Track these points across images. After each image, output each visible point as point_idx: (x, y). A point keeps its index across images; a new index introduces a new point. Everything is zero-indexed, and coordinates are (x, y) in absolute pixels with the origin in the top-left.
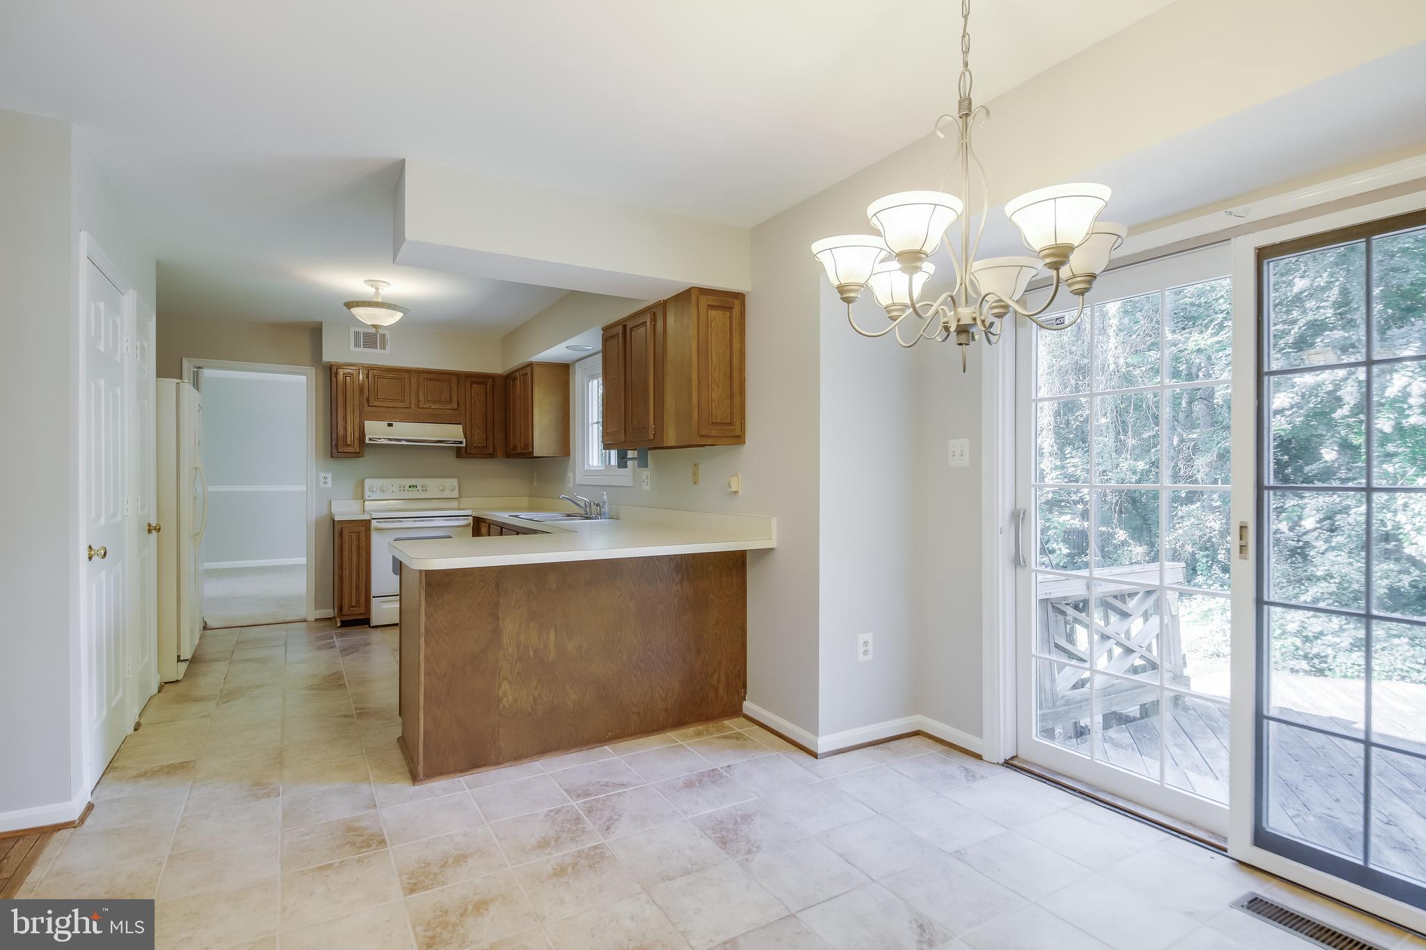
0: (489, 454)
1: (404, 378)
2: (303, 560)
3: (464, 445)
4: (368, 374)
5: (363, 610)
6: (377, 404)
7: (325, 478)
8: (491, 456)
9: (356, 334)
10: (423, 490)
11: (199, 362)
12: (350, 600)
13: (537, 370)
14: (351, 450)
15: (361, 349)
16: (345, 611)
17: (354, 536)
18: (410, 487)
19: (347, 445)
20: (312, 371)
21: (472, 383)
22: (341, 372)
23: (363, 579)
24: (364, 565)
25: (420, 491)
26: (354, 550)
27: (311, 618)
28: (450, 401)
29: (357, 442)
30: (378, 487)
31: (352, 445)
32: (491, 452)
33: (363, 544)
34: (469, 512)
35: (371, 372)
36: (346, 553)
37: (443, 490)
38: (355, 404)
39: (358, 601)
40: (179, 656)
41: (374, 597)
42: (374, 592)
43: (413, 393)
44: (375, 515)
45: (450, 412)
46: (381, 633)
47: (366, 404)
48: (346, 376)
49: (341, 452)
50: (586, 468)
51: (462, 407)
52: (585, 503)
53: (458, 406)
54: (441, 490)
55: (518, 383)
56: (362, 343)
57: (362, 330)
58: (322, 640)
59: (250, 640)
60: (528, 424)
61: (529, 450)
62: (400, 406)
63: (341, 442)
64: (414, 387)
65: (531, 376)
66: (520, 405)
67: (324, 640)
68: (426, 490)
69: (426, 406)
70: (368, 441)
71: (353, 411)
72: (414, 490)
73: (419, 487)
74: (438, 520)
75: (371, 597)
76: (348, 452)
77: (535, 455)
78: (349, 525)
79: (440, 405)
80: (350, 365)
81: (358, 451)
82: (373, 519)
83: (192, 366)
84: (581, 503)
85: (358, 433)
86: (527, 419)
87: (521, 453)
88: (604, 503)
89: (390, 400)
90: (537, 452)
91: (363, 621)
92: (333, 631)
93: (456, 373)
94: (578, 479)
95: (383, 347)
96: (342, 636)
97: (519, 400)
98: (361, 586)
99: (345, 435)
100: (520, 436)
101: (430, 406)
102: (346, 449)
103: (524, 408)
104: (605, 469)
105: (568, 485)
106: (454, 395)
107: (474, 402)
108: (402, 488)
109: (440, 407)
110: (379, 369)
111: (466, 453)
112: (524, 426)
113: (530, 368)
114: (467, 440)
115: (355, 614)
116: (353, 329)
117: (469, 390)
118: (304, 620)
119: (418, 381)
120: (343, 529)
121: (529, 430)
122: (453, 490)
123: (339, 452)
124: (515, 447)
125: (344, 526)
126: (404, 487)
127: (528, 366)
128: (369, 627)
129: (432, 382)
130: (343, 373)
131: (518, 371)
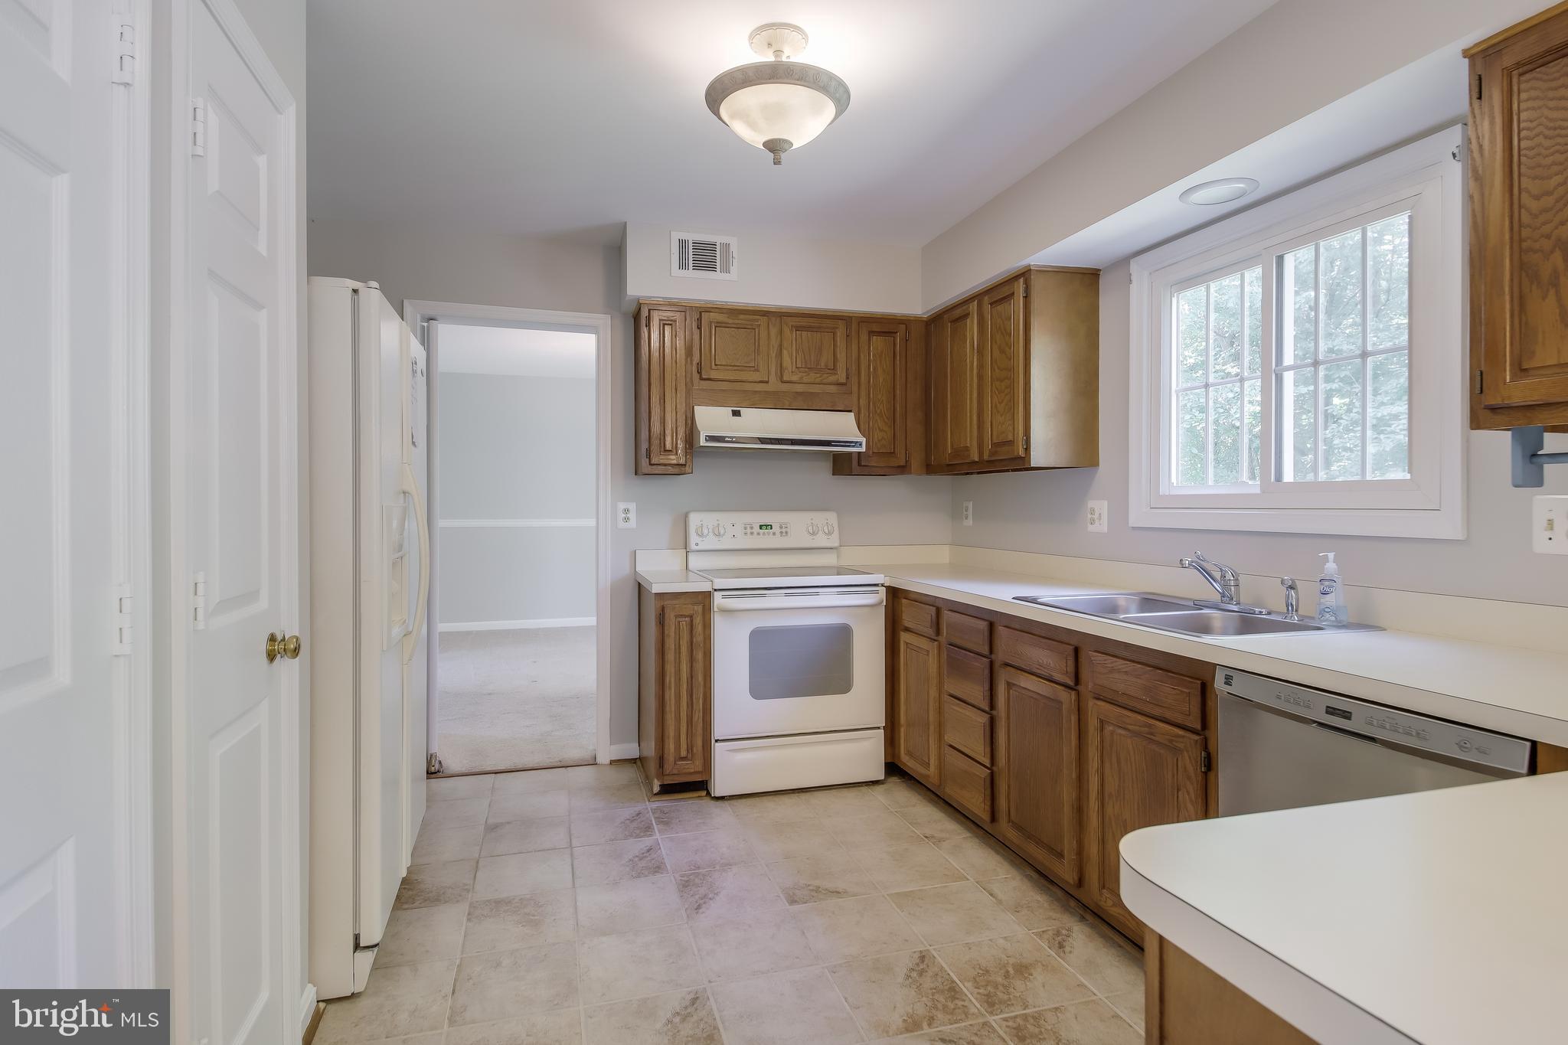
0: (899, 467)
1: (759, 326)
3: (863, 449)
4: (700, 320)
5: (698, 765)
6: (714, 375)
7: (626, 511)
8: (903, 469)
9: (683, 244)
10: (781, 532)
11: (431, 307)
12: (678, 747)
13: (1037, 283)
14: (673, 459)
15: (691, 273)
16: (668, 767)
17: (684, 623)
18: (761, 527)
19: (665, 451)
20: (604, 320)
21: (871, 333)
22: (656, 317)
23: (699, 705)
24: (700, 678)
25: (778, 533)
26: (684, 650)
27: (604, 758)
28: (834, 370)
29: (681, 445)
30: (711, 527)
31: (673, 451)
32: (902, 463)
33: (699, 638)
34: (878, 578)
35: (705, 317)
36: (670, 656)
37: (813, 534)
38: (678, 375)
39: (690, 748)
40: (357, 937)
41: (716, 741)
42: (719, 730)
43: (773, 353)
44: (720, 583)
45: (833, 389)
46: (730, 810)
47: (696, 376)
48: (664, 325)
49: (654, 465)
50: (1164, 490)
51: (854, 380)
52: (1223, 577)
53: (847, 378)
54: (811, 531)
55: (972, 326)
56: (691, 262)
57: (691, 237)
58: (634, 835)
59: (508, 823)
60: (1010, 401)
61: (1016, 454)
62: (751, 379)
63: (655, 448)
64: (775, 342)
65: (1025, 297)
66: (981, 366)
67: (638, 836)
68: (786, 533)
69: (795, 378)
70: (703, 442)
71: (676, 390)
72: (769, 534)
73: (776, 528)
74: (826, 594)
75: (713, 741)
76: (665, 465)
77: (1033, 464)
78: (674, 602)
79: (818, 375)
80: (671, 304)
81: (682, 461)
82: (715, 590)
83: (419, 317)
84: (1217, 575)
85: (684, 430)
86: (1009, 390)
87: (981, 462)
88: (1327, 583)
89: (736, 368)
90: (1037, 458)
91: (699, 786)
92: (647, 803)
93: (845, 314)
94: (1138, 515)
95: (726, 270)
96: (667, 823)
97: (975, 357)
98: (695, 718)
99: (662, 433)
100: (979, 427)
101: (802, 378)
102: (663, 459)
103: (997, 370)
104: (1258, 491)
105: (1091, 528)
106: (841, 356)
107: (874, 369)
108: (749, 531)
109: (818, 380)
110: (717, 310)
111: (859, 464)
112: (996, 406)
113: (1022, 280)
114: (864, 440)
115: (684, 771)
116: (676, 236)
117: (866, 347)
118: (593, 763)
119: (781, 332)
120: (663, 609)
121: (1018, 413)
122: (830, 533)
123: (650, 464)
124: (961, 451)
125: (666, 603)
126: (752, 528)
127: (1015, 277)
128: (708, 798)
129: (804, 334)
130: (660, 320)
131: (978, 297)
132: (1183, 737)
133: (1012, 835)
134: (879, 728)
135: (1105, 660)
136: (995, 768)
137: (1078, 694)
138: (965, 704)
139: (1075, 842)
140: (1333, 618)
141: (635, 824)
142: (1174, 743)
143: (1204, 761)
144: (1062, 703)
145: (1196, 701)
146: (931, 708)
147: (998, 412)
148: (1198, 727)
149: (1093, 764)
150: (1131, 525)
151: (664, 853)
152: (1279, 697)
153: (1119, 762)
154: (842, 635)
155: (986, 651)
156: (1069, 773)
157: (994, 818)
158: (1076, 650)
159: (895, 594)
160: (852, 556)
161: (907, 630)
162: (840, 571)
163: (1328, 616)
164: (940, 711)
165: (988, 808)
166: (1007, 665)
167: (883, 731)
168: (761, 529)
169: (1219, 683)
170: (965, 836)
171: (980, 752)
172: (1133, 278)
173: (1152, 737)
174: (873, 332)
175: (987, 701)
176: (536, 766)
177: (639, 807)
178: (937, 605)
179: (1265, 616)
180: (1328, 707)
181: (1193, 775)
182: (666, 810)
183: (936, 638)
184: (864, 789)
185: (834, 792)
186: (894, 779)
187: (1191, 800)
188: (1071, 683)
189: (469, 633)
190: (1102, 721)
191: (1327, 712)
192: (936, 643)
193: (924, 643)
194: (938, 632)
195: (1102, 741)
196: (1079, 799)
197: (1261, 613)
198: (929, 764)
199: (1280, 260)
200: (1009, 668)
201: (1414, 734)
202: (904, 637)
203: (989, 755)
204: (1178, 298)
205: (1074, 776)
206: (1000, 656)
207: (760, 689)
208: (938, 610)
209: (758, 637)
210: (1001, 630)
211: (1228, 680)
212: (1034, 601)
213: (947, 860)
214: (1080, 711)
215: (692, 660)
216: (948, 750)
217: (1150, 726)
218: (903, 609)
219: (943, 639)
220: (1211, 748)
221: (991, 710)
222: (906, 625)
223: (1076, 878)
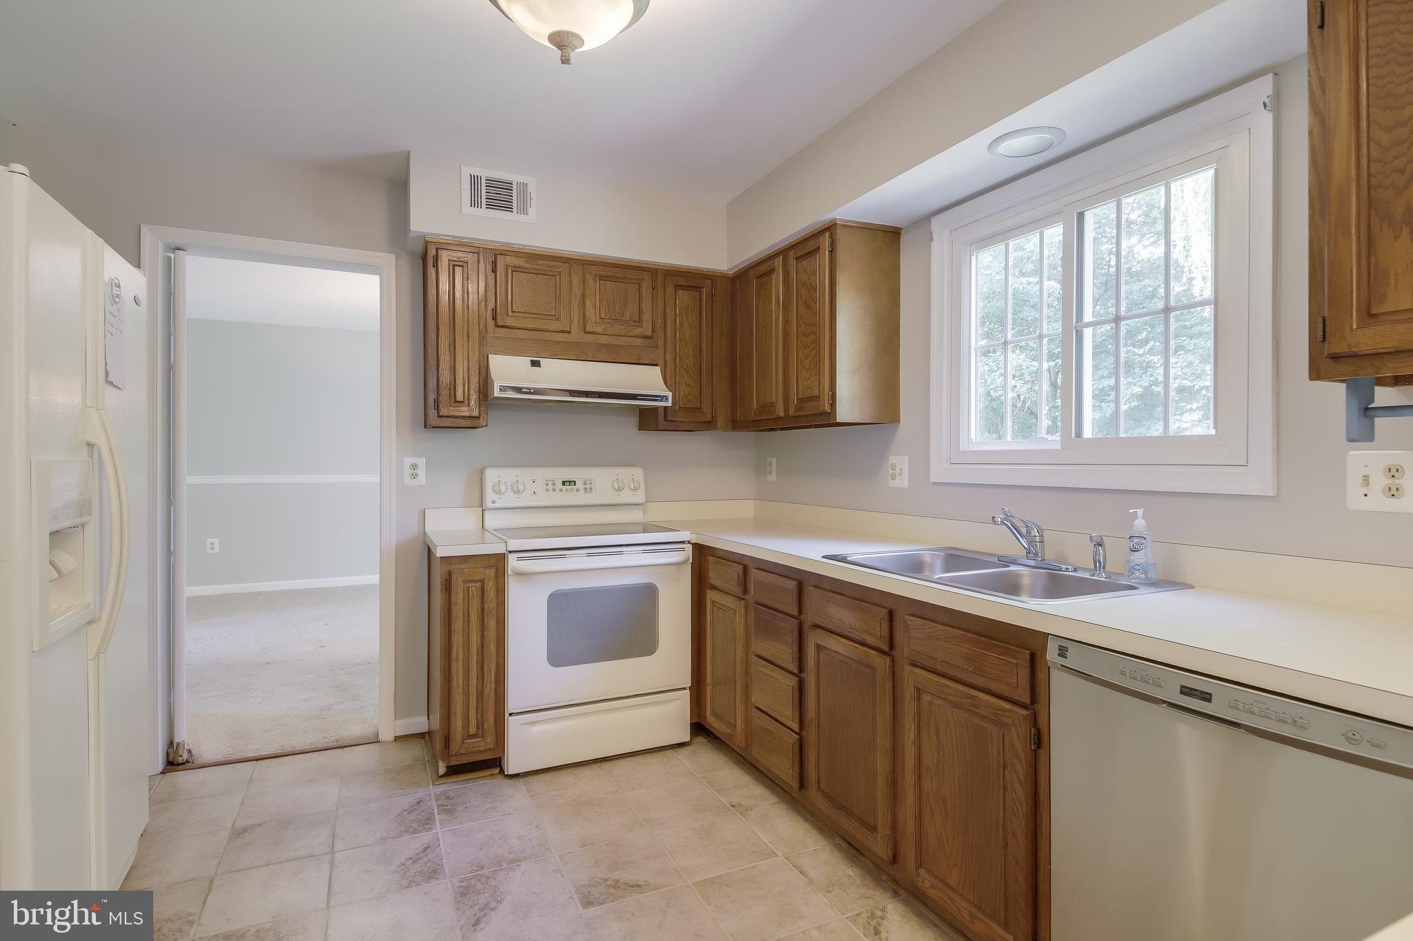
0: (706, 423)
1: (560, 272)
2: (374, 579)
3: (669, 404)
4: (494, 263)
5: (490, 741)
6: (510, 322)
7: (414, 467)
8: (709, 425)
9: (474, 180)
10: (586, 489)
11: (176, 235)
12: (466, 724)
13: (843, 239)
14: (465, 411)
15: (483, 212)
16: (454, 748)
17: (474, 588)
18: (564, 483)
19: (456, 402)
20: (388, 260)
21: (678, 287)
22: (445, 257)
23: (491, 677)
25: (582, 490)
26: (474, 618)
27: (387, 735)
28: (640, 321)
29: (474, 397)
30: (509, 483)
31: (465, 402)
32: (709, 419)
33: (491, 604)
34: (685, 535)
35: (500, 260)
36: (458, 625)
37: (619, 490)
38: (470, 319)
39: (480, 725)
41: (511, 714)
42: (514, 700)
43: (575, 303)
44: (515, 544)
45: (638, 342)
46: (525, 789)
47: (491, 322)
48: (454, 266)
49: (443, 416)
50: (964, 447)
51: (660, 333)
52: (1029, 532)
53: (653, 331)
54: (617, 488)
55: (778, 279)
56: (484, 200)
57: (484, 173)
58: (411, 830)
59: (260, 825)
60: (816, 356)
61: (821, 409)
62: (551, 328)
63: (444, 398)
64: (577, 291)
65: (831, 252)
66: (787, 322)
67: (415, 831)
68: (591, 489)
69: (598, 329)
70: (497, 393)
71: (468, 336)
72: (572, 490)
73: (580, 485)
74: (631, 553)
75: (507, 715)
76: (456, 417)
77: (839, 419)
78: (464, 566)
79: (623, 327)
80: (462, 245)
81: (475, 413)
82: (510, 552)
83: (161, 245)
84: (1024, 530)
85: (477, 379)
86: (815, 345)
87: (786, 417)
88: (1136, 540)
89: (534, 316)
90: (843, 415)
91: (492, 764)
92: (431, 787)
93: (651, 266)
94: (939, 471)
95: (523, 211)
96: (450, 812)
97: (781, 313)
98: (486, 692)
99: (452, 383)
100: (784, 383)
101: (606, 329)
102: (453, 411)
103: (802, 325)
104: (1058, 447)
105: (892, 483)
106: (647, 308)
107: (680, 323)
108: (551, 487)
109: (622, 333)
110: (514, 254)
111: (666, 419)
112: (801, 361)
113: (827, 234)
114: (670, 394)
115: (473, 750)
116: (467, 171)
117: (672, 301)
118: (375, 740)
119: (584, 281)
120: (450, 573)
121: (824, 367)
122: (635, 489)
123: (439, 416)
124: (768, 407)
125: (452, 568)
126: (554, 484)
127: (819, 232)
128: (502, 776)
129: (608, 283)
130: (449, 260)
131: (783, 252)
132: (1010, 711)
133: (822, 805)
134: (685, 688)
135: (923, 625)
136: (803, 733)
137: (893, 660)
138: (774, 667)
139: (889, 816)
140: (1143, 576)
141: (413, 816)
142: (1000, 717)
143: (1034, 738)
144: (875, 668)
145: (1024, 674)
146: (738, 668)
147: (804, 367)
148: (1028, 701)
149: (909, 735)
150: (932, 480)
151: (443, 851)
152: (1123, 674)
153: (938, 735)
154: (648, 594)
155: (795, 612)
156: (882, 742)
157: (802, 785)
158: (891, 614)
159: (702, 553)
160: (658, 512)
161: (714, 588)
162: (646, 528)
163: (1138, 573)
164: (747, 671)
165: (796, 775)
166: (817, 626)
167: (689, 691)
168: (563, 485)
169: (1052, 654)
170: (772, 802)
171: (788, 714)
172: (935, 236)
173: (976, 710)
174: (678, 285)
175: (796, 664)
176: (308, 747)
177: (420, 793)
178: (744, 563)
179: (1071, 573)
180: (1182, 686)
181: (1022, 754)
182: (451, 795)
183: (743, 597)
184: (669, 753)
185: (637, 759)
186: (700, 739)
187: (1020, 781)
188: (886, 648)
189: (259, 594)
190: (918, 690)
191: (1182, 693)
192: (743, 602)
193: (730, 602)
194: (745, 591)
195: (919, 711)
196: (894, 771)
197: (1067, 570)
198: (736, 726)
199: (1081, 216)
200: (820, 630)
201: (1289, 721)
202: (711, 595)
203: (797, 720)
204: (977, 256)
205: (888, 746)
206: (810, 617)
207: (558, 657)
208: (746, 569)
209: (556, 600)
210: (810, 591)
211: (1063, 652)
212: (842, 559)
213: (755, 834)
214: (894, 675)
215: (483, 627)
216: (755, 712)
217: (973, 698)
218: (710, 566)
219: (751, 597)
220: (1042, 722)
221: (800, 672)
222: (714, 583)
223: (890, 854)
